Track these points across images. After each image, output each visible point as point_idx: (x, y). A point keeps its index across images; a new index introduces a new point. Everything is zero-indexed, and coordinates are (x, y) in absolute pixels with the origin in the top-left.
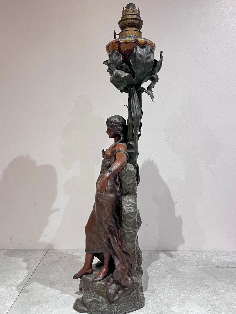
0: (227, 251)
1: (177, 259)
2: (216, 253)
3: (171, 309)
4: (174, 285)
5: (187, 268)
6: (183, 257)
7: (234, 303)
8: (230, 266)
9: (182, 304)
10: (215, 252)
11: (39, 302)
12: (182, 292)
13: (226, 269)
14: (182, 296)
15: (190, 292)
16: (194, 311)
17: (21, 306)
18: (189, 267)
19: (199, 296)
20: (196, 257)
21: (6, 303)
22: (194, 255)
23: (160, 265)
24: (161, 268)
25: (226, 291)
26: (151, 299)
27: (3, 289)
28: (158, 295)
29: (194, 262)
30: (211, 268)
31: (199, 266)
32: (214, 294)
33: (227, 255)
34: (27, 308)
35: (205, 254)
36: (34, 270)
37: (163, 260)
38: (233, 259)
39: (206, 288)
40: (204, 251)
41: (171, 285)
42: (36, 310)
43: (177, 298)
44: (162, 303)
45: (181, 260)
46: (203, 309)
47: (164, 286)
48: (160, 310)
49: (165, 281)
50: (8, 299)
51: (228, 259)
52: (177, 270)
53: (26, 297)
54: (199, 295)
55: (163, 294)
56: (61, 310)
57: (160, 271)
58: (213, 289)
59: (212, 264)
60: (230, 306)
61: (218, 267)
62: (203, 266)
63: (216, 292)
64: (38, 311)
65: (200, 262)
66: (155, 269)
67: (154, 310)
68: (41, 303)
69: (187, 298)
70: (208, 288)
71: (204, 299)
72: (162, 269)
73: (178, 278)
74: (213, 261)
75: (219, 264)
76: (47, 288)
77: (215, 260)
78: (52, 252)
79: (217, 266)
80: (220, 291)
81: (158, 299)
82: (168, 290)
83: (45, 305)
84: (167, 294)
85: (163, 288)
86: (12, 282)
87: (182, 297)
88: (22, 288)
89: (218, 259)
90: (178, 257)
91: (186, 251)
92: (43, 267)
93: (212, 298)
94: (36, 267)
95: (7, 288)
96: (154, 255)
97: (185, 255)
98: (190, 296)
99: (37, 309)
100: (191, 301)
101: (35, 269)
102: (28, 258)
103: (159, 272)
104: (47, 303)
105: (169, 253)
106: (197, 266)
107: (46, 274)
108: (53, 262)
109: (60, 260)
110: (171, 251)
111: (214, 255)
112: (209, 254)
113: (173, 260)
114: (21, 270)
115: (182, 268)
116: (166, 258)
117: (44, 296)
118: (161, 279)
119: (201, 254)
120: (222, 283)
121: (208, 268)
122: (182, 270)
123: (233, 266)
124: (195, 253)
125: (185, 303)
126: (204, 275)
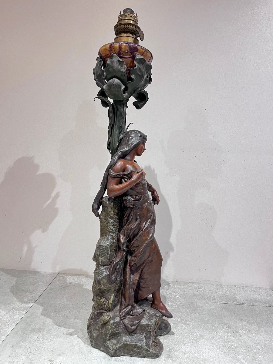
0: (256, 287)
1: (197, 292)
2: (243, 289)
3: (182, 347)
4: (190, 321)
5: (207, 303)
6: (205, 291)
7: (254, 346)
8: (257, 305)
9: (195, 342)
10: (241, 288)
11: (40, 329)
12: (197, 330)
13: (251, 307)
15: (207, 330)
16: (208, 352)
17: (21, 332)
18: (209, 303)
20: (219, 291)
21: (6, 327)
22: (217, 289)
23: (178, 297)
24: (178, 301)
25: (247, 332)
27: (4, 313)
29: (216, 297)
30: (234, 305)
31: (221, 302)
32: (233, 335)
33: (255, 292)
34: (27, 335)
35: (230, 289)
36: (40, 294)
37: (181, 293)
38: (261, 297)
39: (225, 327)
40: (230, 286)
41: (186, 321)
43: (191, 336)
45: (202, 294)
46: (218, 350)
47: (178, 321)
48: (169, 348)
49: (181, 316)
50: (9, 323)
51: (255, 296)
52: (195, 305)
53: (28, 323)
54: (216, 334)
56: (62, 339)
57: (176, 304)
58: (233, 329)
59: (236, 301)
60: (249, 349)
61: (243, 304)
62: (226, 302)
63: (235, 333)
64: (37, 339)
65: (223, 297)
66: (171, 302)
68: (43, 330)
69: (201, 336)
70: (227, 328)
71: (220, 339)
72: (179, 303)
73: (195, 313)
74: (238, 297)
75: (244, 300)
76: (52, 315)
77: (241, 296)
78: (62, 276)
79: (241, 303)
80: (241, 332)
82: (182, 326)
83: (47, 333)
86: (15, 306)
87: (196, 334)
88: (24, 312)
89: (244, 295)
90: (199, 290)
91: (209, 284)
92: (50, 292)
93: (230, 339)
94: (43, 291)
95: (9, 312)
96: (173, 286)
97: (207, 289)
98: (205, 334)
99: (37, 337)
100: (206, 340)
101: (42, 293)
102: (35, 280)
103: (176, 306)
104: (49, 331)
105: (189, 285)
106: (219, 302)
107: (52, 299)
108: (62, 287)
109: (70, 285)
110: (193, 283)
111: (240, 291)
112: (235, 290)
113: (193, 293)
114: (26, 293)
115: (202, 302)
116: (186, 290)
117: (47, 323)
118: (176, 314)
119: (225, 288)
120: (243, 323)
121: (231, 305)
122: (201, 305)
123: (260, 304)
124: (219, 287)
125: (199, 342)
126: (225, 312)
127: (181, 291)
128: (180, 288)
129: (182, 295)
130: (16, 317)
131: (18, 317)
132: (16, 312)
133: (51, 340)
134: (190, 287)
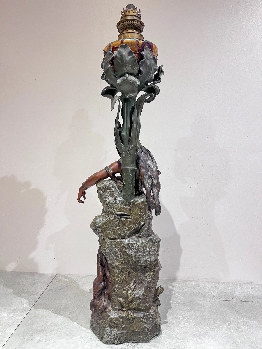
0: (252, 284)
1: (196, 290)
2: (240, 286)
3: (186, 345)
4: (192, 319)
5: (206, 300)
6: (203, 288)
8: (255, 301)
9: (199, 340)
10: (238, 284)
11: (42, 331)
12: (200, 327)
13: (250, 303)
14: (200, 331)
15: (209, 327)
17: (23, 334)
18: (209, 300)
19: (219, 332)
20: (217, 288)
21: (7, 329)
22: (215, 286)
23: (177, 296)
24: (178, 299)
25: (249, 328)
26: (165, 333)
27: (4, 315)
28: (173, 329)
29: (214, 294)
30: (233, 302)
31: (220, 299)
32: (235, 331)
33: (252, 288)
34: (29, 336)
35: (228, 286)
36: (40, 295)
37: (180, 291)
38: (258, 293)
39: (227, 324)
40: (227, 283)
41: (188, 319)
42: (38, 338)
43: (194, 334)
44: (177, 338)
45: (201, 292)
46: (223, 347)
47: (180, 319)
48: (174, 346)
49: (182, 314)
50: (10, 325)
51: (253, 293)
52: (195, 303)
53: (29, 324)
54: (219, 330)
55: (178, 329)
56: (66, 340)
57: (177, 303)
58: (235, 325)
59: (235, 298)
60: (253, 345)
61: (241, 300)
62: (225, 299)
63: (237, 329)
64: (40, 341)
65: (221, 295)
67: (167, 345)
68: (45, 331)
69: (205, 334)
70: (229, 324)
71: (224, 336)
72: (179, 301)
73: (197, 311)
74: (237, 294)
75: (243, 297)
76: (53, 316)
77: (238, 293)
78: (61, 276)
79: (240, 299)
80: (242, 328)
81: (173, 333)
82: (185, 324)
83: (49, 334)
84: (183, 329)
85: (179, 322)
86: (15, 307)
88: (25, 314)
89: (242, 292)
90: (197, 287)
91: (206, 282)
92: (50, 293)
93: (233, 335)
94: (42, 292)
95: (9, 314)
97: (205, 287)
98: (208, 331)
99: (40, 338)
100: (209, 337)
102: (34, 282)
103: (176, 304)
104: (51, 332)
105: (187, 283)
106: (218, 299)
107: (52, 300)
108: (61, 288)
109: (69, 286)
110: (190, 281)
111: (237, 287)
112: (232, 287)
113: (192, 291)
114: (26, 295)
115: (201, 300)
116: (185, 288)
117: (48, 324)
118: (178, 312)
119: (222, 286)
120: (244, 319)
121: (230, 302)
122: (201, 302)
123: (258, 300)
124: (217, 285)
125: (203, 339)
126: (225, 309)
127: (180, 289)
128: (178, 286)
129: (181, 293)
130: (17, 318)
131: (19, 318)
132: (16, 313)
133: (54, 342)
134: (188, 285)
